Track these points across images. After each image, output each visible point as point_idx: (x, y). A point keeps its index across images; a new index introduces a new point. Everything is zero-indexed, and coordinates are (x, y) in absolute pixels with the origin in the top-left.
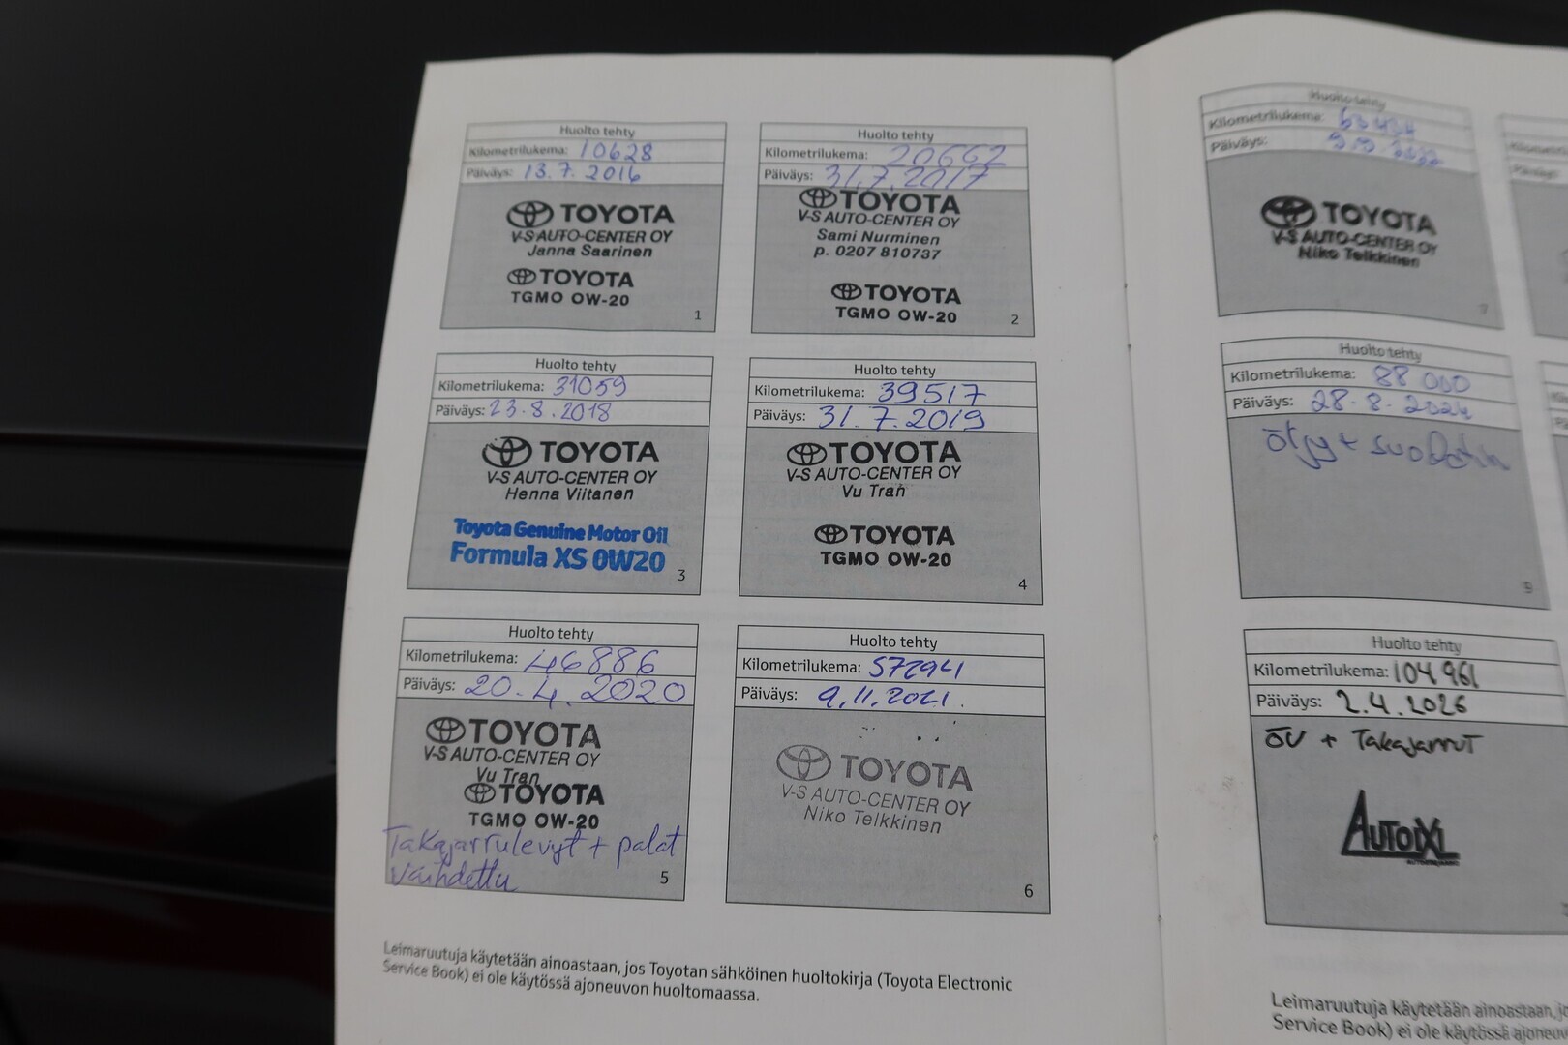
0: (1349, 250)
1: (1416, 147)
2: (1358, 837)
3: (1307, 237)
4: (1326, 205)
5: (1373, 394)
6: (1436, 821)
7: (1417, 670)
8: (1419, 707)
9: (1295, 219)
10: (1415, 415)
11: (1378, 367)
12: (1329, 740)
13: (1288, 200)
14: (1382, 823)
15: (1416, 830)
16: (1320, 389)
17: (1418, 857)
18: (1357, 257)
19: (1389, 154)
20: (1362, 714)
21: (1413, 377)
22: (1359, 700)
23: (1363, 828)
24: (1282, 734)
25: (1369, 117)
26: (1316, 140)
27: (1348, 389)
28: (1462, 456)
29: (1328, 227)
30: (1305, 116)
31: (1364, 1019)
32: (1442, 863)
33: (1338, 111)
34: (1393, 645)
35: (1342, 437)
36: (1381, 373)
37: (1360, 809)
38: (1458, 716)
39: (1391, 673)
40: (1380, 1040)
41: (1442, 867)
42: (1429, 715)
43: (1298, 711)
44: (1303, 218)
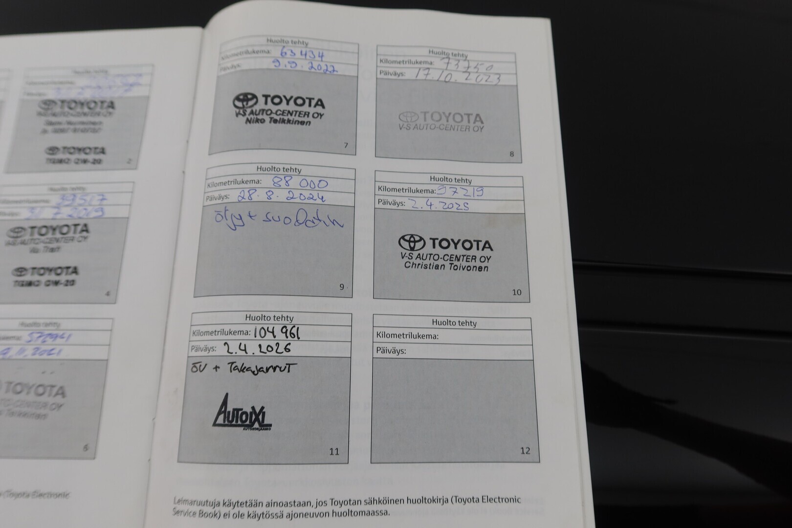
0: (271, 118)
1: (323, 65)
2: (222, 417)
3: (252, 113)
4: (264, 96)
5: (269, 191)
6: (263, 408)
7: (267, 331)
8: (264, 349)
9: (247, 104)
10: (292, 201)
11: (276, 177)
12: (216, 368)
13: (246, 95)
14: (234, 410)
15: (251, 413)
16: (243, 190)
17: (250, 426)
18: (275, 121)
19: (306, 68)
20: (234, 354)
21: (295, 182)
22: (234, 348)
23: (225, 412)
24: (198, 365)
25: (297, 51)
26: (266, 63)
27: (256, 189)
28: (315, 221)
29: (263, 107)
30: (263, 51)
31: (208, 509)
32: (261, 429)
33: (281, 48)
34: (256, 318)
35: (249, 214)
36: (276, 180)
37: (225, 403)
38: (285, 354)
39: (253, 333)
40: (214, 520)
41: (261, 431)
42: (268, 354)
43: (205, 353)
44: (251, 103)
